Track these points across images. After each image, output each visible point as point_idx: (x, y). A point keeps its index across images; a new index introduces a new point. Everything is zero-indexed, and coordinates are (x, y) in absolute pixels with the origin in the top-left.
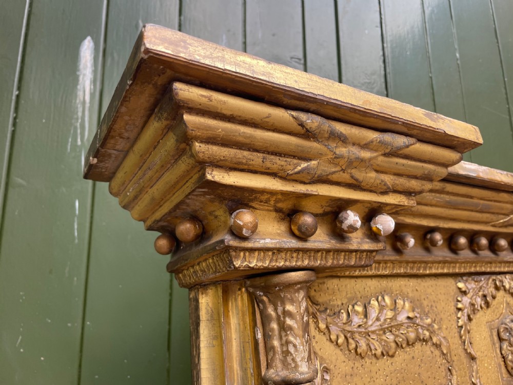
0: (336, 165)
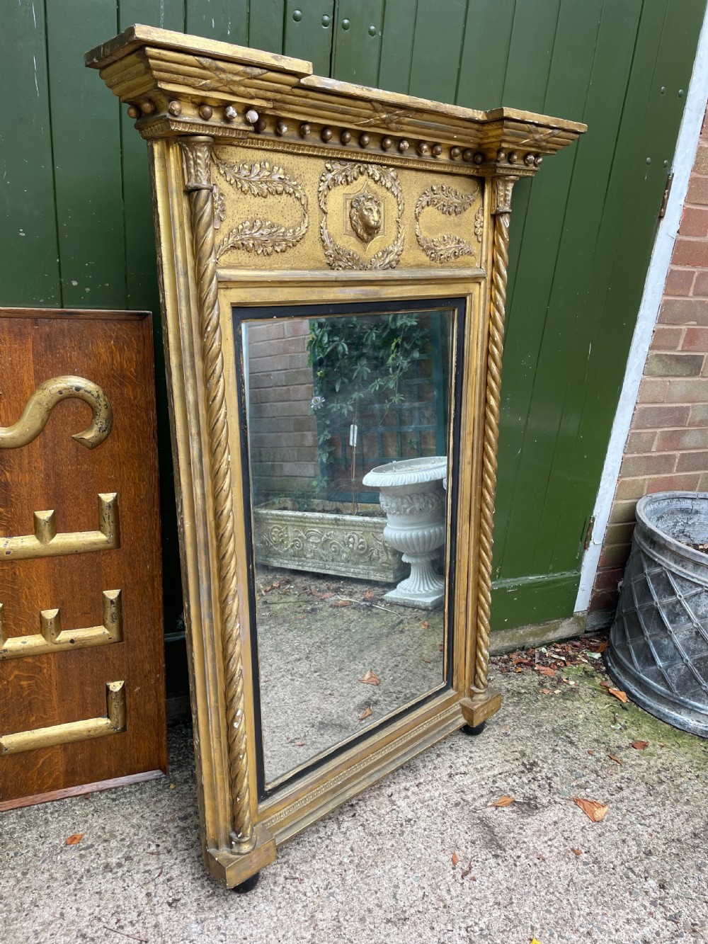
0: (221, 82)
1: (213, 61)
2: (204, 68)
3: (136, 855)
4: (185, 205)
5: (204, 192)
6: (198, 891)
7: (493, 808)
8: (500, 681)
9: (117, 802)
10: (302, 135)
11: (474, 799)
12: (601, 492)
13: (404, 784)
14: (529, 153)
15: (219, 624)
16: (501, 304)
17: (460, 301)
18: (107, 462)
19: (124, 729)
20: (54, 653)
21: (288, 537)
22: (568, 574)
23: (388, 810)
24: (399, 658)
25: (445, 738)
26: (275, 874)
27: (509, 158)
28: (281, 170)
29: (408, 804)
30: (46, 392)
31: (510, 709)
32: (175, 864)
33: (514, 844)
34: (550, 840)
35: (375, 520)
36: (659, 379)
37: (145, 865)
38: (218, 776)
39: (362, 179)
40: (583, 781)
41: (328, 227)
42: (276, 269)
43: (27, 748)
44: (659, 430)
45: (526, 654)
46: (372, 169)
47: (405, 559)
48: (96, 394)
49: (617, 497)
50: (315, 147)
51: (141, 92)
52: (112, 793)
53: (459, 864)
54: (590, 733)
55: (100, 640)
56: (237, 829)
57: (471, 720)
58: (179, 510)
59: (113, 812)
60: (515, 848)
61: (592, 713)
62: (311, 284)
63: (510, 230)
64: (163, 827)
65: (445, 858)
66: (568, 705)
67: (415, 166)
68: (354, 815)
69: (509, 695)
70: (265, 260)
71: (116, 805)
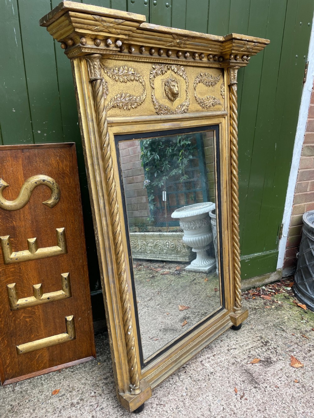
0: (104, 27)
1: (100, 17)
2: (96, 20)
3: (85, 398)
4: (90, 88)
5: (99, 81)
6: (116, 413)
7: (251, 365)
8: (245, 304)
9: (74, 373)
10: (141, 52)
11: (241, 360)
12: (285, 212)
13: (207, 356)
14: (244, 55)
15: (118, 285)
16: (236, 126)
17: (216, 127)
18: (59, 214)
19: (75, 338)
20: (41, 304)
21: (138, 245)
22: (272, 252)
23: (201, 369)
24: (196, 296)
25: (224, 333)
26: (151, 403)
27: (235, 58)
28: (132, 69)
29: (210, 365)
30: (30, 183)
31: (252, 316)
32: (104, 401)
33: (263, 381)
34: (280, 378)
35: (178, 233)
36: (308, 157)
37: (90, 402)
38: (122, 358)
39: (169, 72)
40: (291, 348)
41: (155, 95)
42: (133, 116)
43: (31, 350)
44: (310, 181)
45: (256, 290)
46: (174, 67)
47: (193, 250)
48: (52, 182)
49: (293, 214)
50: (147, 58)
51: (67, 35)
52: (71, 369)
53: (238, 393)
54: (291, 325)
55: (61, 297)
56: (133, 383)
57: (236, 323)
58: (96, 233)
59: (73, 377)
60: (264, 383)
61: (291, 316)
62: (149, 122)
63: (237, 91)
64: (97, 384)
65: (231, 390)
66: (279, 313)
67: (192, 64)
68: (185, 372)
69: (251, 310)
70: (127, 112)
71: (74, 374)
